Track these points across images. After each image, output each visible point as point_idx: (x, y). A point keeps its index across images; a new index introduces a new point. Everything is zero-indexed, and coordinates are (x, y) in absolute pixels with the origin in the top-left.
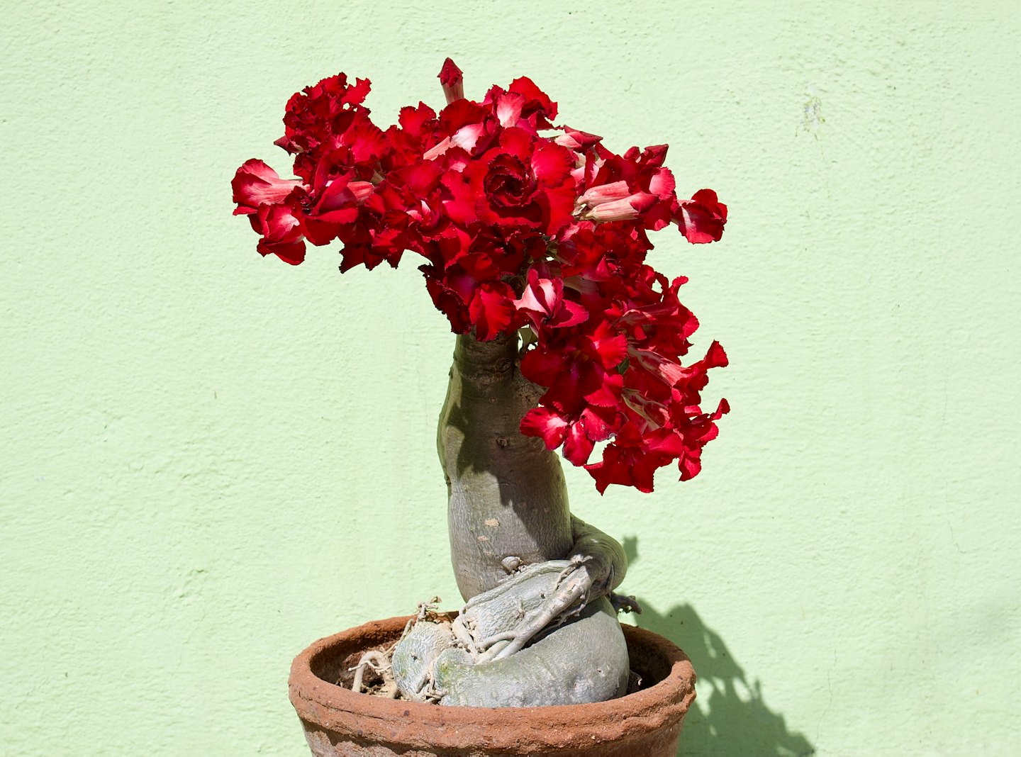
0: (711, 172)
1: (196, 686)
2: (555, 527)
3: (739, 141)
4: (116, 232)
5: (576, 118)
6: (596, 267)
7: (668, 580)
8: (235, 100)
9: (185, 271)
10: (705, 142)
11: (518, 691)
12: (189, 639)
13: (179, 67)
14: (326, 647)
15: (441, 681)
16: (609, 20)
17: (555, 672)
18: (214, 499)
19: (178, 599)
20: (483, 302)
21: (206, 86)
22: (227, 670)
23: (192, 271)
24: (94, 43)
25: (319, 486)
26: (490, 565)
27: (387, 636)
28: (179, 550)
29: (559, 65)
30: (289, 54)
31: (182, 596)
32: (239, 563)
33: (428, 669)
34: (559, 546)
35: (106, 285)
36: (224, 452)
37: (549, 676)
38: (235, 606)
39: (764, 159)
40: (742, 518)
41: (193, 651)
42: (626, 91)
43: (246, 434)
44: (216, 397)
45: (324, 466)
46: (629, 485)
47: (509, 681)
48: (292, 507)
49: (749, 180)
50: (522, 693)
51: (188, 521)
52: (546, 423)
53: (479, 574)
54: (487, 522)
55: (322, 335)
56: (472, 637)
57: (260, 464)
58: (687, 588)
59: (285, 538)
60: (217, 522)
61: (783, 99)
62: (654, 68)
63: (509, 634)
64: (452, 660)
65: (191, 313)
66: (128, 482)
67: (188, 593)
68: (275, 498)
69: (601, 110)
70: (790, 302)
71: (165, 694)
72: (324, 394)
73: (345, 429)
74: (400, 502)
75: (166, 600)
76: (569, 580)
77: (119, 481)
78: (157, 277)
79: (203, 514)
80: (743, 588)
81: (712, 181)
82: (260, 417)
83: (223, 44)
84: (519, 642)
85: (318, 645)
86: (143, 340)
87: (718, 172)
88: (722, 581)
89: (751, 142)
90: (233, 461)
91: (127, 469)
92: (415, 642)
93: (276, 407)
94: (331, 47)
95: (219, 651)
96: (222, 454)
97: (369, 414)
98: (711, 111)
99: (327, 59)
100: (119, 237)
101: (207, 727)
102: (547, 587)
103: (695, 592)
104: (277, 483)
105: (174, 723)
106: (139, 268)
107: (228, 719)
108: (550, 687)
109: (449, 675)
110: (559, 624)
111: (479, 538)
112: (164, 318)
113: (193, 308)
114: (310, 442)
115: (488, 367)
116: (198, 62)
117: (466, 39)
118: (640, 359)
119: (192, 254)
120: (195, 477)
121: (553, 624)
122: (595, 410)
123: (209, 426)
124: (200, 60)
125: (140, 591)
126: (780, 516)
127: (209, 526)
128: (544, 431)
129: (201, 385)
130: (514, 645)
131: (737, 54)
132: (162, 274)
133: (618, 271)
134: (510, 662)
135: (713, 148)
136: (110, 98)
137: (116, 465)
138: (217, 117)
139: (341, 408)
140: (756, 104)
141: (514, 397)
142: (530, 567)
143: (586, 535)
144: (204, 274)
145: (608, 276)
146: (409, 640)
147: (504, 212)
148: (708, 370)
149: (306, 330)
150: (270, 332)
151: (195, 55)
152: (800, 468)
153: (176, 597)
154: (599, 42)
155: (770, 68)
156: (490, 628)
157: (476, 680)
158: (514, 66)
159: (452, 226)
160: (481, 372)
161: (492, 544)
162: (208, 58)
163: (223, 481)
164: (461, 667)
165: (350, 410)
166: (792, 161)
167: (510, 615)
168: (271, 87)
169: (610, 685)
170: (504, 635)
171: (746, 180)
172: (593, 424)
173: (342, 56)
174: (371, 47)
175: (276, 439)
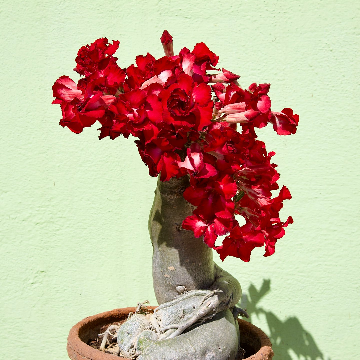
0: (315, 86)
1: (37, 329)
2: (204, 273)
3: (331, 70)
4: (9, 99)
5: (246, 54)
6: (222, 148)
7: (280, 294)
8: (72, 35)
9: (43, 121)
10: (313, 70)
11: (176, 356)
12: (35, 305)
13: (45, 17)
14: (90, 322)
15: (139, 347)
16: (266, 4)
17: (196, 348)
18: (51, 236)
19: (30, 285)
20: (165, 162)
21: (58, 28)
22: (53, 322)
23: (46, 121)
24: (3, 3)
25: (104, 233)
26: (170, 289)
27: (124, 317)
28: (32, 261)
29: (239, 26)
30: (101, 13)
31: (32, 284)
32: (62, 269)
33: (134, 341)
34: (206, 282)
35: (2, 125)
36: (57, 213)
37: (193, 350)
38: (59, 290)
39: (343, 80)
40: (321, 265)
41: (37, 311)
42: (273, 41)
43: (69, 205)
44: (55, 185)
45: (107, 223)
46: (237, 257)
47: (172, 351)
48: (90, 243)
49: (335, 91)
50: (178, 357)
51: (37, 246)
52: (195, 224)
53: (165, 293)
54: (169, 268)
55: (110, 157)
56: (159, 325)
57: (75, 220)
58: (290, 299)
59: (86, 258)
60: (52, 248)
61: (355, 50)
62: (289, 30)
63: (176, 326)
64: (146, 337)
65: (44, 142)
66: (9, 225)
67: (35, 282)
68: (81, 238)
69: (259, 51)
70: (353, 155)
71: (22, 332)
72: (109, 187)
73: (119, 205)
74: (145, 244)
75: (24, 285)
76: (208, 301)
77: (4, 224)
78: (28, 123)
79: (45, 243)
80: (319, 301)
81: (315, 91)
82: (76, 196)
83: (68, 7)
84: (180, 331)
85: (86, 321)
86: (20, 154)
87: (319, 86)
88: (308, 296)
89: (337, 72)
90: (61, 217)
91: (8, 218)
92: (130, 325)
93: (84, 192)
94: (122, 11)
95: (49, 312)
96: (56, 214)
97: (132, 198)
98: (317, 54)
99: (120, 17)
100: (10, 102)
101: (42, 350)
102: (197, 304)
103: (294, 301)
104: (83, 230)
105: (25, 346)
106: (19, 118)
107: (52, 347)
108: (193, 355)
109: (143, 345)
110: (202, 323)
111: (165, 275)
112: (31, 143)
113: (46, 140)
114: (101, 211)
115: (173, 191)
116: (54, 15)
117: (191, 11)
118: (248, 193)
119: (46, 112)
120: (42, 224)
121: (198, 323)
122: (219, 220)
123: (50, 199)
124: (55, 14)
125: (12, 279)
126: (341, 266)
127: (48, 249)
128: (194, 228)
129: (48, 179)
130: (178, 331)
131: (332, 25)
132: (31, 121)
133: (233, 151)
134: (174, 340)
135: (317, 74)
136: (9, 31)
137: (3, 216)
138: (63, 44)
139: (117, 195)
140: (341, 52)
141: (186, 207)
142: (190, 291)
143: (222, 277)
144: (52, 123)
145: (228, 153)
146: (127, 324)
147: (177, 118)
148: (283, 201)
149: (102, 154)
150: (84, 154)
151: (53, 11)
152: (353, 241)
153: (29, 284)
154: (261, 15)
155: (349, 33)
156: (167, 322)
157: (156, 349)
158: (216, 25)
159: (150, 123)
160: (169, 193)
161: (171, 279)
162: (59, 14)
163: (56, 227)
164: (149, 341)
165: (122, 196)
166: (358, 82)
167: (177, 316)
168: (91, 30)
169: (225, 356)
170: (173, 326)
171: (333, 91)
172: (218, 226)
173: (127, 16)
174: (143, 12)
175: (84, 208)
